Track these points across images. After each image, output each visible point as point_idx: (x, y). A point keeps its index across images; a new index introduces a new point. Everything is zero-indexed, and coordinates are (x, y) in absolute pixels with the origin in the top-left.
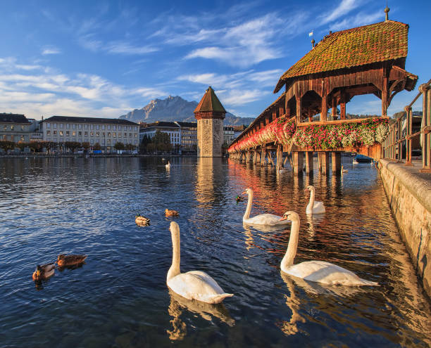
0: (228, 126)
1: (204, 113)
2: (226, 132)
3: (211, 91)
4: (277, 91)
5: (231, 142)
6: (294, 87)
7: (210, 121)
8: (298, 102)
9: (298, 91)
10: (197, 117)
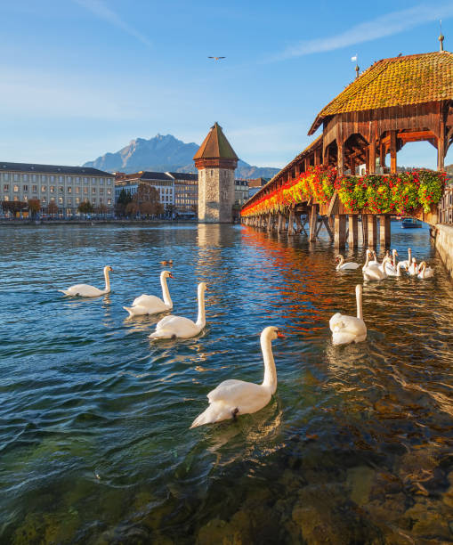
0: (241, 179)
1: (206, 161)
2: (238, 188)
3: (217, 129)
4: (311, 132)
5: (245, 202)
6: (335, 129)
7: (217, 171)
8: (340, 148)
9: (339, 134)
10: (198, 166)
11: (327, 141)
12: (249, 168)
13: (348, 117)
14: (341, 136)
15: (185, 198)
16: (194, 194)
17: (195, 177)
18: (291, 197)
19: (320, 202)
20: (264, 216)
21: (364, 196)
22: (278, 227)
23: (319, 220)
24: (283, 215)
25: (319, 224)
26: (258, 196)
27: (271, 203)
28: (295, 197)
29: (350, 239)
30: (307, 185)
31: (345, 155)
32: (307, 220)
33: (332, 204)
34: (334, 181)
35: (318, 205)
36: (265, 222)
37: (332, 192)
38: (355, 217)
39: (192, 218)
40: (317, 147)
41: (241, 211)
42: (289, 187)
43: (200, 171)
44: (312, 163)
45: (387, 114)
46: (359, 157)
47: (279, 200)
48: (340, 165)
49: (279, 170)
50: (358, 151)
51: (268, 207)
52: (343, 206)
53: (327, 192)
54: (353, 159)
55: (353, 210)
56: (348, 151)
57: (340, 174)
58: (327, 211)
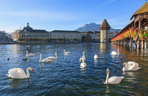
0: (111, 32)
1: (103, 28)
2: (110, 34)
3: (105, 20)
4: (131, 19)
5: (112, 38)
6: (138, 17)
7: (105, 30)
8: (140, 23)
9: (140, 19)
10: (100, 30)
11: (136, 21)
12: (113, 29)
13: (143, 14)
15: (97, 37)
16: (100, 36)
17: (100, 32)
18: (125, 36)
19: (133, 37)
20: (117, 41)
21: (147, 35)
22: (121, 43)
23: (133, 42)
24: (122, 41)
26: (115, 36)
27: (119, 38)
28: (126, 36)
29: (142, 46)
30: (129, 33)
32: (129, 42)
33: (137, 37)
34: (137, 31)
35: (133, 38)
36: (118, 43)
37: (137, 34)
38: (144, 41)
39: (99, 41)
40: (133, 23)
41: (111, 40)
42: (124, 33)
43: (101, 31)
44: (131, 27)
46: (145, 25)
47: (121, 37)
48: (139, 27)
49: (120, 30)
50: (145, 23)
51: (118, 39)
52: (140, 38)
53: (135, 34)
54: (144, 25)
55: (143, 39)
56: (142, 23)
57: (139, 30)
58: (135, 39)
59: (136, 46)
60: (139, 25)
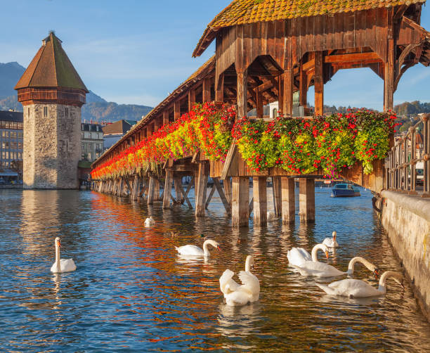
1: (37, 92)
2: (87, 135)
3: (54, 43)
4: (198, 52)
5: (97, 157)
6: (233, 47)
7: (53, 108)
8: (241, 77)
9: (240, 55)
10: (23, 100)
11: (222, 66)
12: (104, 104)
13: (253, 30)
14: (242, 58)
16: (16, 144)
17: (18, 117)
18: (167, 150)
19: (211, 158)
20: (127, 179)
21: (275, 149)
22: (148, 196)
23: (209, 185)
24: (155, 177)
25: (209, 190)
26: (117, 148)
27: (137, 159)
28: (173, 150)
29: (256, 212)
30: (192, 131)
31: (249, 87)
32: (191, 184)
33: (228, 160)
34: (231, 126)
35: (208, 161)
36: (129, 188)
37: (228, 142)
38: (262, 180)
40: (207, 74)
41: (90, 170)
42: (165, 134)
43: (26, 108)
44: (199, 99)
45: (311, 25)
46: (269, 90)
47: (149, 154)
48: (240, 102)
49: (143, 109)
50: (266, 83)
51: (133, 164)
52: (245, 163)
53: (221, 142)
54: (260, 93)
55: (259, 169)
56: (252, 81)
57: (241, 116)
58: (221, 171)
59: (229, 209)
60: (239, 93)
